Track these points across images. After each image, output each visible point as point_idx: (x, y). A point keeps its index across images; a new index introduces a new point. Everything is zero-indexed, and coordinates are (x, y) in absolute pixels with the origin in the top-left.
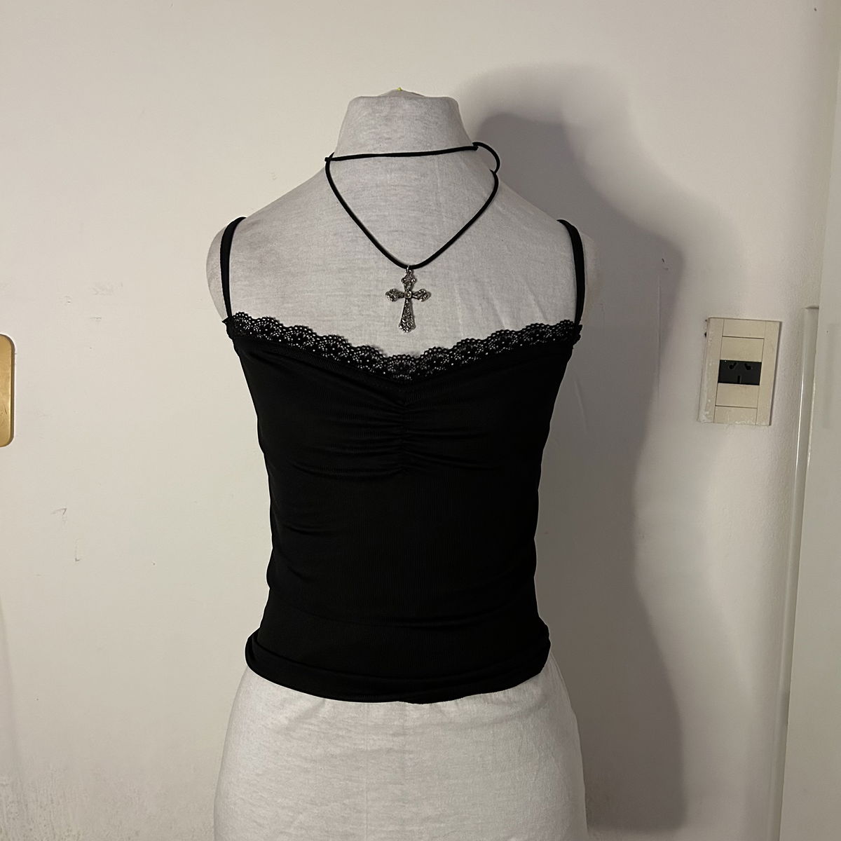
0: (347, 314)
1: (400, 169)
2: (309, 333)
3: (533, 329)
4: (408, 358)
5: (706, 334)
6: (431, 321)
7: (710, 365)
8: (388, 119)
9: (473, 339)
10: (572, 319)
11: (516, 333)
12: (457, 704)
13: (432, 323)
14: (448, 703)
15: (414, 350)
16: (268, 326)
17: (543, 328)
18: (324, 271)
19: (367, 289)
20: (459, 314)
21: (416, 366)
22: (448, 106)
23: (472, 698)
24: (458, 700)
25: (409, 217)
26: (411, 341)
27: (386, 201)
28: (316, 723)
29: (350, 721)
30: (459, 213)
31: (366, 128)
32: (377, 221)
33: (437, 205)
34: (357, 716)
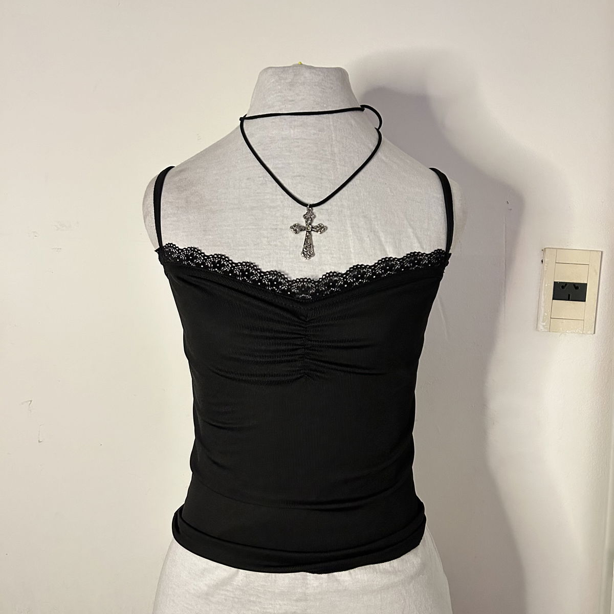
0: (258, 244)
1: (301, 126)
2: (226, 260)
3: (412, 256)
4: (309, 281)
5: (542, 261)
6: (327, 250)
7: (546, 285)
8: (292, 84)
9: (362, 265)
10: (444, 248)
11: (399, 260)
12: (350, 574)
13: (329, 252)
14: (343, 572)
15: (314, 274)
16: (192, 255)
17: (420, 256)
18: (239, 208)
19: (275, 223)
20: (351, 245)
21: (315, 287)
22: (341, 74)
23: (363, 569)
24: (352, 571)
25: (310, 165)
26: (311, 266)
27: (290, 151)
28: (231, 590)
29: (259, 588)
30: (350, 162)
31: (273, 92)
32: (282, 168)
33: (332, 154)
34: (266, 584)
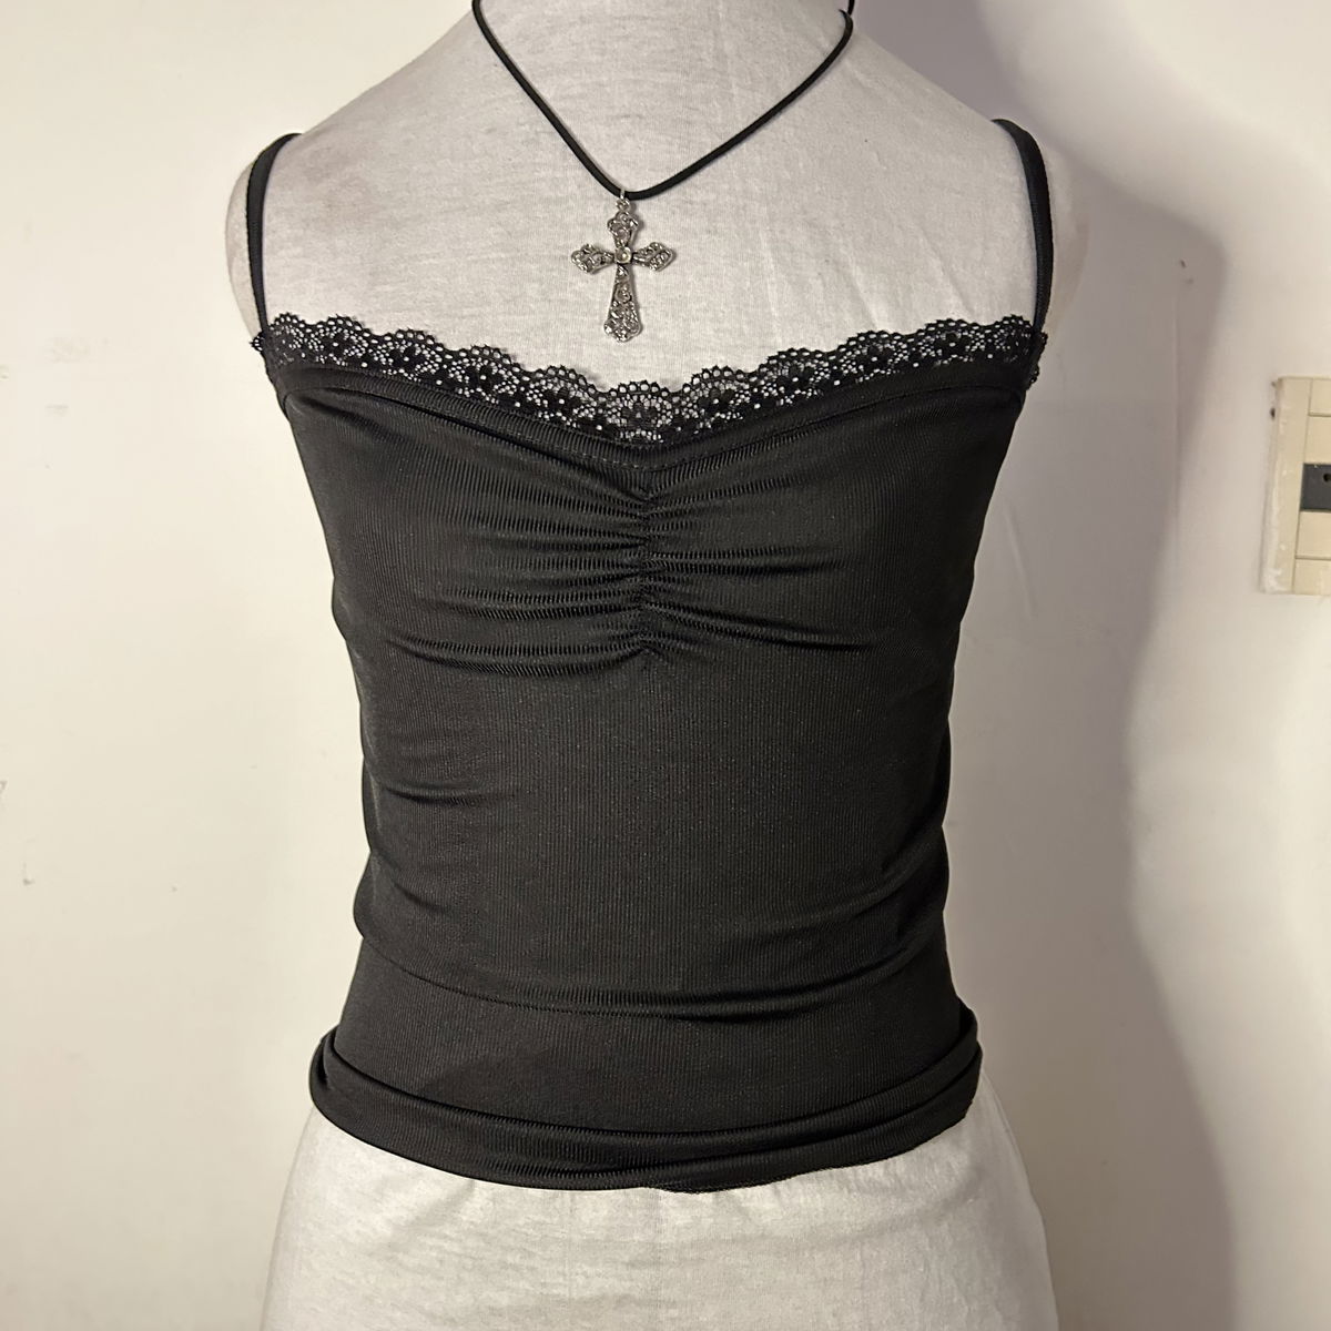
0: (514, 298)
2: (427, 346)
3: (942, 330)
4: (655, 391)
6: (706, 311)
9: (804, 350)
10: (1028, 315)
11: (904, 339)
12: (777, 1193)
14: (758, 1189)
15: (668, 376)
16: (338, 337)
17: (963, 329)
18: (465, 209)
19: (561, 243)
20: (772, 294)
21: (672, 410)
23: (811, 1181)
24: (781, 1185)
25: (656, 85)
26: (662, 356)
28: (455, 1236)
29: (530, 1232)
30: (768, 78)
32: (582, 96)
33: (717, 58)
34: (548, 1220)
